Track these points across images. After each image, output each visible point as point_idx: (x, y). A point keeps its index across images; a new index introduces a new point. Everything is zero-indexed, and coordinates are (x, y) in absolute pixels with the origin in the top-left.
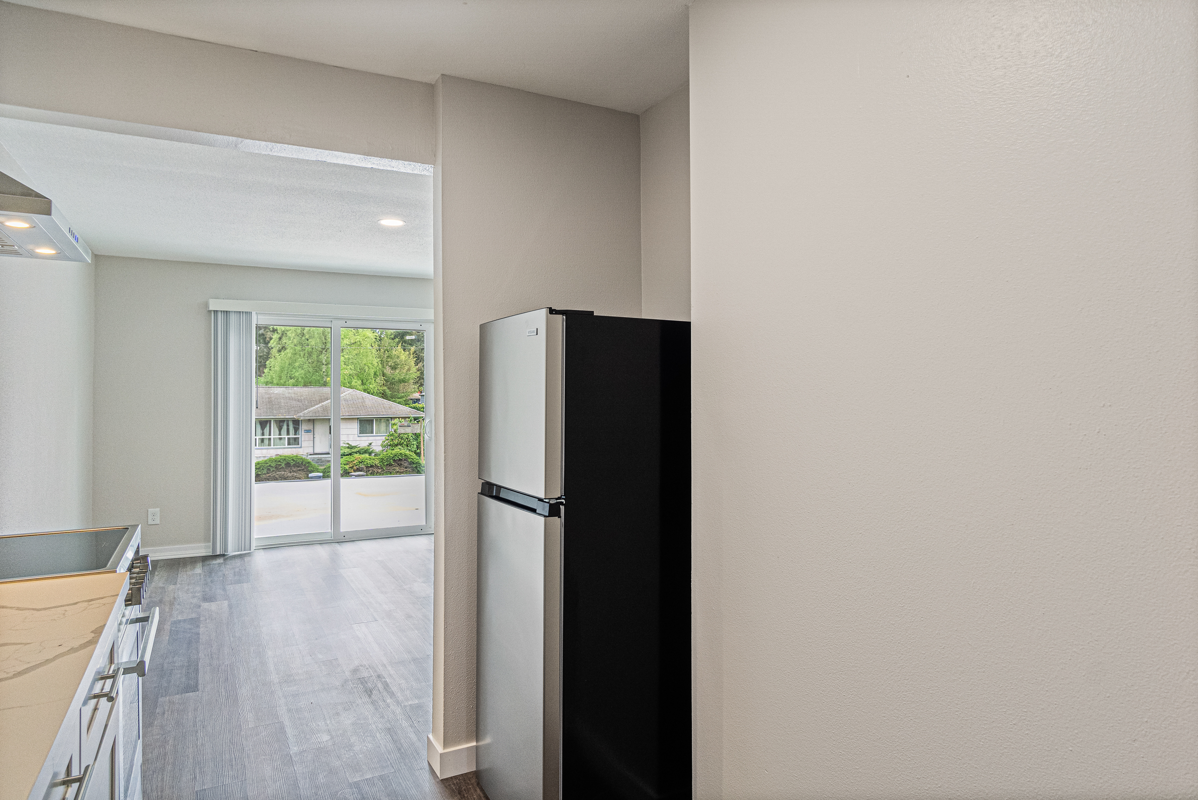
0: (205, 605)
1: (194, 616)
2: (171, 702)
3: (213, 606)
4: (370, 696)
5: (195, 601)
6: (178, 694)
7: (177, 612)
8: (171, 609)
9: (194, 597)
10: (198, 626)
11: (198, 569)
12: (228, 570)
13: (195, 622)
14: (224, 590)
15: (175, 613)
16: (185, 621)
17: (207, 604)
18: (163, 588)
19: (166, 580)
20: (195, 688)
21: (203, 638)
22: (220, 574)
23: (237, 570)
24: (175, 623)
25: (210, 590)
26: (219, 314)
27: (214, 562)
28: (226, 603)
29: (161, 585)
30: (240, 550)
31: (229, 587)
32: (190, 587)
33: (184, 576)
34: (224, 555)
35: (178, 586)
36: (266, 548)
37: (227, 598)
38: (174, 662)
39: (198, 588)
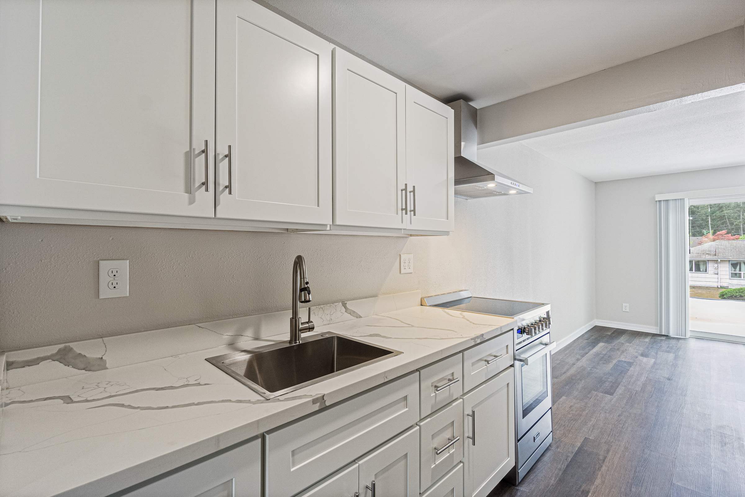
0: (641, 358)
1: (631, 361)
2: (597, 395)
3: (645, 360)
4: (722, 446)
5: (636, 354)
6: (602, 393)
7: (623, 357)
8: (621, 354)
9: (637, 352)
10: (631, 367)
11: (647, 340)
12: (665, 344)
13: (630, 364)
14: (657, 353)
15: (622, 356)
16: (625, 362)
17: (642, 357)
18: (623, 343)
19: (627, 340)
20: (612, 394)
21: (629, 373)
22: (659, 345)
23: (671, 345)
24: (619, 361)
25: (648, 351)
26: (662, 202)
27: (659, 338)
28: (653, 360)
29: (623, 342)
30: (678, 335)
31: (659, 353)
32: (637, 347)
33: (637, 341)
34: (668, 336)
35: (631, 344)
36: (698, 338)
37: (656, 358)
38: (608, 378)
39: (641, 349)
